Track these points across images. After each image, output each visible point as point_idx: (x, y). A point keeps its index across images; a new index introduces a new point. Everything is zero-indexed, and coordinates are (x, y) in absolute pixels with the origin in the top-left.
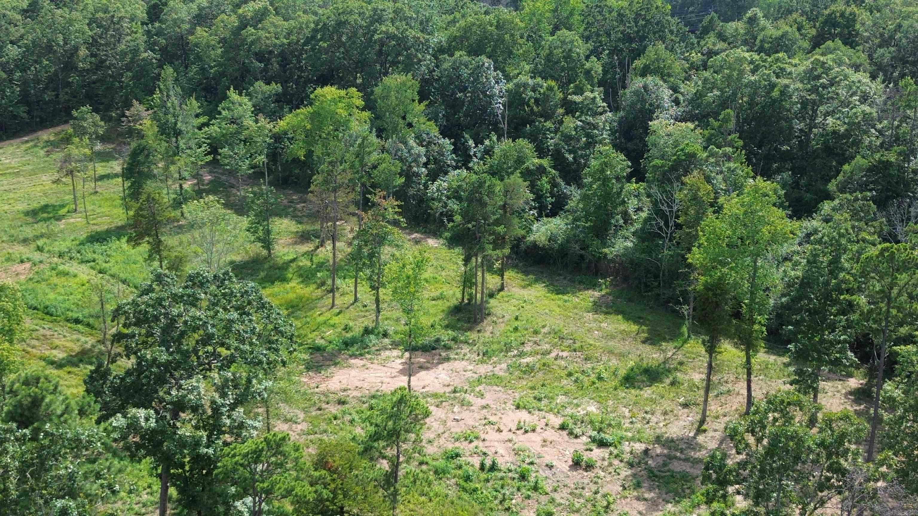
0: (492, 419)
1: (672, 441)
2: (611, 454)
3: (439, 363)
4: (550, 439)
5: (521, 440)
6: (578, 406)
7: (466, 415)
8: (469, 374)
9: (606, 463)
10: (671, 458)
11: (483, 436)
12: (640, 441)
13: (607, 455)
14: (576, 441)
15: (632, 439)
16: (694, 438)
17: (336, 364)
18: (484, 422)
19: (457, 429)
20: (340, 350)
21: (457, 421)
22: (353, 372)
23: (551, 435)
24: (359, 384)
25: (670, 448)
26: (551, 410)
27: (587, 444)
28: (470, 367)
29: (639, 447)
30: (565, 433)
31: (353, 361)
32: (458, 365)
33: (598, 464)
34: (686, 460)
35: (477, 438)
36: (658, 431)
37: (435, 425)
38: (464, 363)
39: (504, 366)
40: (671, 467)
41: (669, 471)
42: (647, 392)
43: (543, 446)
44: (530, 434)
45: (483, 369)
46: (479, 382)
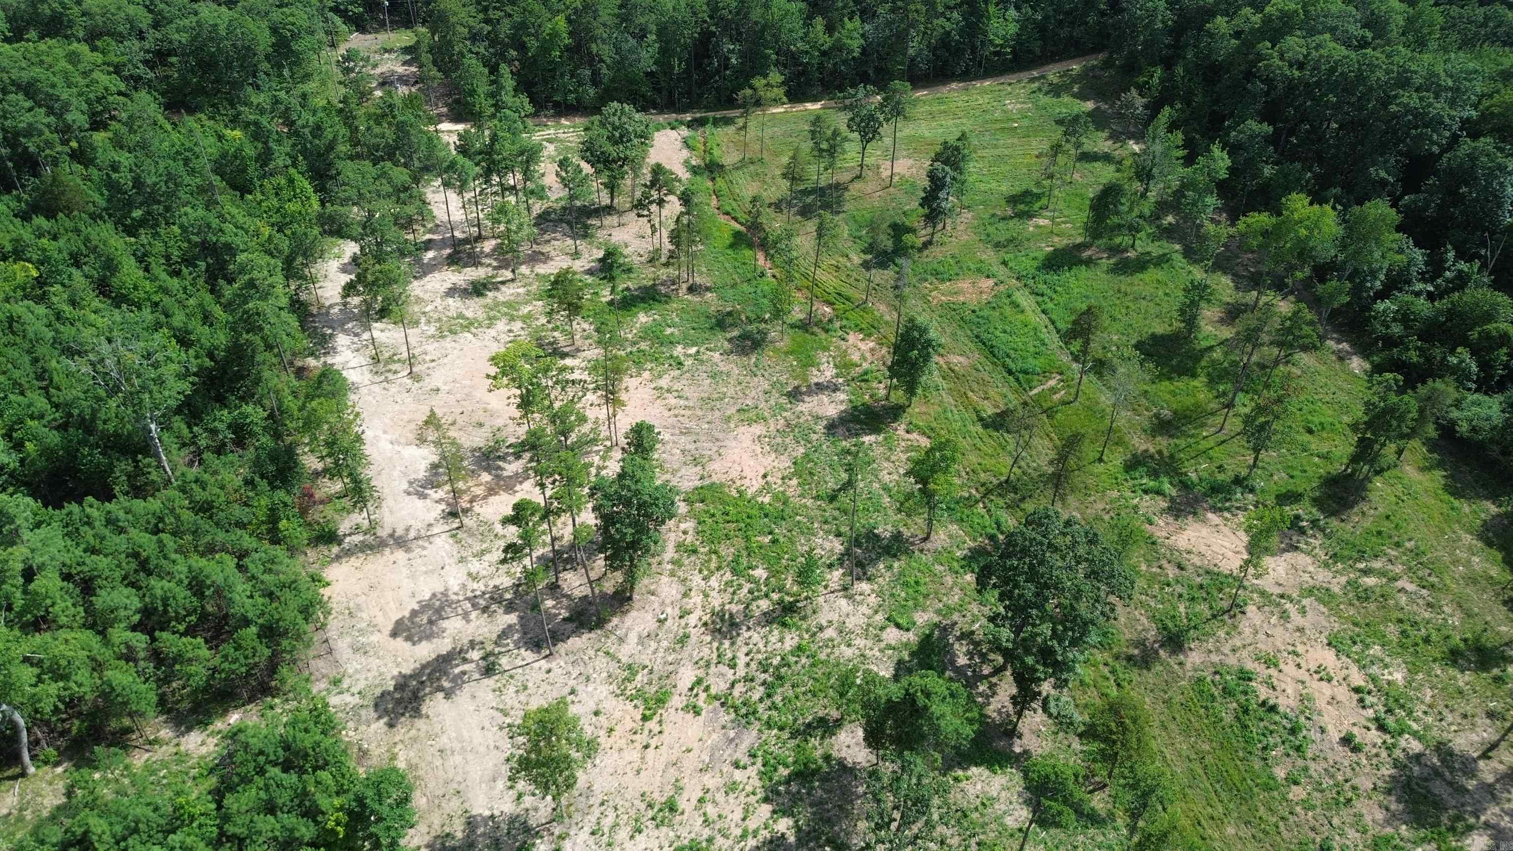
0: (1300, 649)
1: (1451, 753)
2: (1384, 742)
3: (1284, 551)
4: (1339, 698)
5: (1314, 686)
6: (1386, 666)
7: (1278, 632)
8: (1306, 577)
9: (1374, 751)
10: (1437, 773)
11: (1282, 666)
12: (1420, 739)
13: (1379, 742)
14: (1361, 711)
15: (1415, 734)
16: (1475, 760)
17: (1195, 514)
18: (1290, 648)
19: (1264, 646)
20: (1205, 495)
21: (1268, 635)
22: (1205, 531)
23: (1343, 693)
24: (1203, 549)
25: (1443, 761)
26: (1358, 661)
27: (1369, 720)
28: (1311, 568)
29: (1416, 747)
30: (1356, 697)
31: (1210, 515)
32: (1302, 560)
33: (1366, 749)
34: (1450, 784)
35: (1276, 665)
36: (1445, 734)
37: (1248, 631)
38: (1309, 560)
39: (1343, 580)
40: (1430, 784)
41: (1426, 788)
42: (1463, 679)
43: (1329, 703)
44: (1324, 684)
45: (1323, 576)
46: (1310, 592)
